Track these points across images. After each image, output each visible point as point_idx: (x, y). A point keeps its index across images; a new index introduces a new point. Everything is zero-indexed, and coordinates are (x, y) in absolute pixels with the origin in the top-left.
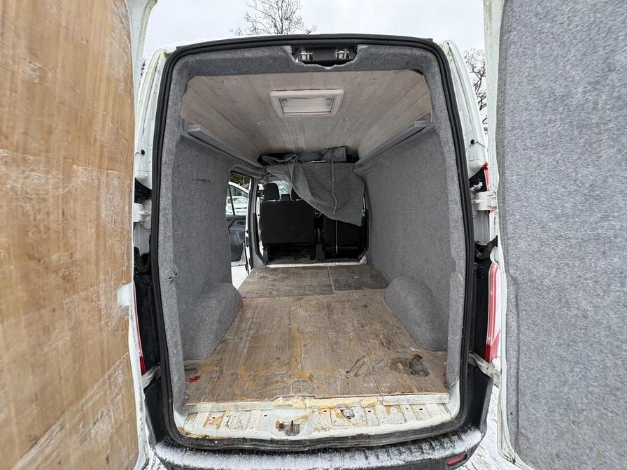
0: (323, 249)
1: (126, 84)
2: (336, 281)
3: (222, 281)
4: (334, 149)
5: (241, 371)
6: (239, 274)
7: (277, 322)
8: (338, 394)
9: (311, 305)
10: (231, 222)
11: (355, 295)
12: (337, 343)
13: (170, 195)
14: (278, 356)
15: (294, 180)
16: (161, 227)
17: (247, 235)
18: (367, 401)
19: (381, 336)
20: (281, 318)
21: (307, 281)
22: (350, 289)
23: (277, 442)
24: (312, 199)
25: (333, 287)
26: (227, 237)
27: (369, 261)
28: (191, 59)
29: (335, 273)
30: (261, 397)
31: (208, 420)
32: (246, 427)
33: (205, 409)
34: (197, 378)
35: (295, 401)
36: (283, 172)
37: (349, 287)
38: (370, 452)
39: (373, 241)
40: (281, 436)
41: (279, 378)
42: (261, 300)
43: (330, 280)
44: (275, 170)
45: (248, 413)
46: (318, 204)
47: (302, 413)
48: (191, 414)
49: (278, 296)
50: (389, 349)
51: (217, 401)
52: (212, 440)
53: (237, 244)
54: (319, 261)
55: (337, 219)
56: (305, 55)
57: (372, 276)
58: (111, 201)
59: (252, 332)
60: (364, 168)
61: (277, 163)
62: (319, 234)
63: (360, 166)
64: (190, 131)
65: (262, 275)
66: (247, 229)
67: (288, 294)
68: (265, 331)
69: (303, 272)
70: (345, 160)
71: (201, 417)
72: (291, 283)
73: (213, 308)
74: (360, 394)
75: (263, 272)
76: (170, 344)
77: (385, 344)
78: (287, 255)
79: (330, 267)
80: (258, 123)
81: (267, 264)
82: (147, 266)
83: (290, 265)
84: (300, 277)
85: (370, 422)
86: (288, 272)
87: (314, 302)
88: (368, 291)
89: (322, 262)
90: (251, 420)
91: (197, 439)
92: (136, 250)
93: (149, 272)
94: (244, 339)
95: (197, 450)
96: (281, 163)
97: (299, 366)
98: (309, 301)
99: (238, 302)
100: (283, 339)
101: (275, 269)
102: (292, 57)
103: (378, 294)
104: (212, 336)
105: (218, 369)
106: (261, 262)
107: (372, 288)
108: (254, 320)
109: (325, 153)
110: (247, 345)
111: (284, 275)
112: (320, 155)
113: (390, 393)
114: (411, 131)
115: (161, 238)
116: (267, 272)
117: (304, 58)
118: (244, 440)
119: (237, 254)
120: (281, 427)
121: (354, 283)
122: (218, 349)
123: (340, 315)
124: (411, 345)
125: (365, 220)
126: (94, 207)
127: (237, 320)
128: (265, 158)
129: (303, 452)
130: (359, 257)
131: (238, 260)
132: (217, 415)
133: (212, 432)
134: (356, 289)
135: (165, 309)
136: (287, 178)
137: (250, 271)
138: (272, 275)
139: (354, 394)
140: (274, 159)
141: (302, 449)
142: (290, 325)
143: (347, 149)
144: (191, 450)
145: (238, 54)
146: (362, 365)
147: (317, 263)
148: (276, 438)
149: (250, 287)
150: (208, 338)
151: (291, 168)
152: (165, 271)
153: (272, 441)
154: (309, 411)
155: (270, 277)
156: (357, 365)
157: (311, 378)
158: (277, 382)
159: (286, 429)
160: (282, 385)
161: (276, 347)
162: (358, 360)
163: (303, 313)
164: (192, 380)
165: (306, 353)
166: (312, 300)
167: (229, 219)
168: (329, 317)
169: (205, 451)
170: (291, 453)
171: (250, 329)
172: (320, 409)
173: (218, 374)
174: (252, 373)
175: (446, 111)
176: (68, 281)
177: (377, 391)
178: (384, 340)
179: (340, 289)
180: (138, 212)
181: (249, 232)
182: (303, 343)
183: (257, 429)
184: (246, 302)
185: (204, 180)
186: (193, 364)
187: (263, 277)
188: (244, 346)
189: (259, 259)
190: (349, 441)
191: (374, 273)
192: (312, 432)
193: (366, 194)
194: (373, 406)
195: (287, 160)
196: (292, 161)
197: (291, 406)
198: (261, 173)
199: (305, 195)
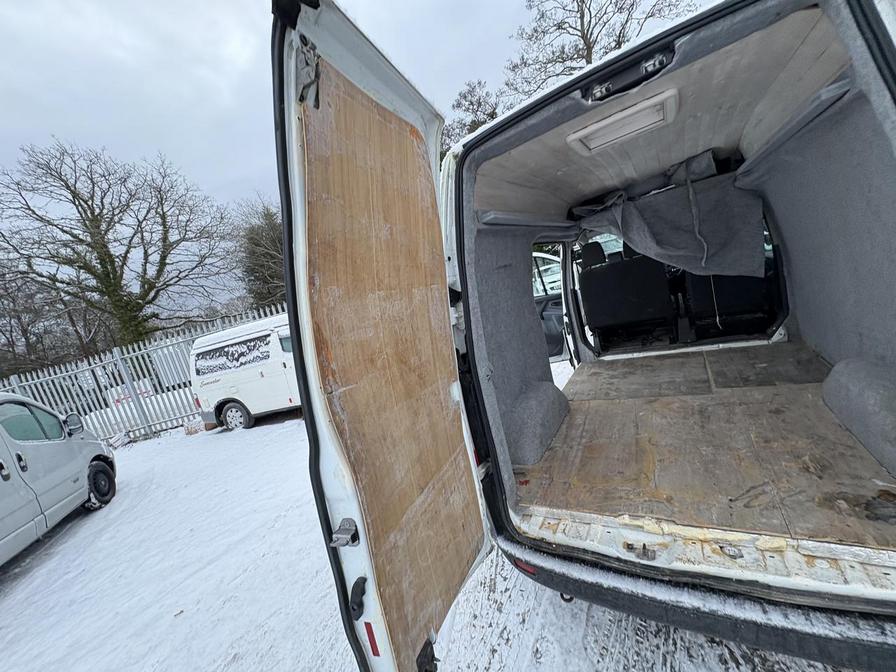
0: (692, 324)
1: (433, 207)
2: (718, 374)
3: (541, 379)
4: (688, 161)
5: (574, 480)
6: (562, 372)
7: (619, 430)
8: (713, 524)
9: (669, 409)
10: (543, 305)
11: (757, 394)
12: (714, 461)
13: (476, 294)
14: (621, 470)
15: (624, 230)
16: (473, 327)
17: (566, 319)
18: (765, 541)
19: (807, 458)
20: (624, 425)
21: (664, 377)
22: (745, 386)
23: (626, 562)
24: (659, 250)
25: (712, 382)
26: (540, 325)
27: (793, 337)
28: (476, 152)
29: (718, 362)
30: (600, 511)
31: (543, 524)
32: (586, 539)
33: (540, 512)
34: (527, 482)
35: (646, 522)
36: (606, 223)
37: (746, 382)
38: (771, 607)
39: (796, 298)
40: (631, 557)
41: (623, 494)
42: (593, 403)
43: (707, 373)
44: (594, 224)
45: (587, 527)
46: (670, 256)
47: (660, 540)
48: (526, 516)
49: (618, 398)
50: (820, 478)
51: (550, 506)
52: (550, 544)
53: (554, 332)
54: (686, 345)
55: (711, 273)
56: (598, 91)
57: (799, 363)
58: (436, 310)
59: (584, 440)
60: (756, 175)
61: (595, 212)
62: (681, 301)
63: (747, 173)
64: (485, 220)
65: (593, 370)
66: (565, 311)
67: (634, 395)
68: (602, 441)
69: (658, 363)
70: (715, 171)
71: (537, 520)
72: (637, 380)
73: (533, 411)
74: (754, 529)
75: (594, 367)
76: (496, 441)
77: (812, 469)
78: (630, 340)
79: (709, 353)
80: (559, 173)
81: (599, 355)
82: (467, 365)
83: (636, 355)
84: (653, 371)
85: (770, 569)
86: (632, 364)
87: (677, 405)
88: (784, 388)
89: (692, 346)
90: (591, 532)
91: (534, 539)
92: (457, 351)
93: (469, 371)
94: (575, 447)
95: (536, 550)
96: (602, 210)
97: (652, 485)
98: (668, 404)
99: (562, 406)
100: (627, 451)
101: (612, 362)
102: (584, 101)
103: (809, 393)
104: (537, 442)
105: (548, 476)
106: (590, 353)
107: (795, 382)
108: (586, 427)
109: (676, 171)
110: (580, 454)
111: (626, 370)
112: (665, 178)
113: (811, 537)
114: (818, 105)
115: (474, 337)
116: (600, 367)
117: (598, 95)
118: (585, 551)
119: (556, 346)
120: (630, 547)
121: (757, 374)
122: (545, 456)
123: (723, 424)
124: (878, 475)
125: (775, 265)
126: (427, 319)
127: (564, 426)
128: (576, 211)
129: (662, 581)
130: (769, 331)
131: (560, 353)
132: (552, 522)
133: (548, 535)
134: (760, 385)
135: (487, 407)
136: (613, 229)
137: (577, 366)
138: (607, 370)
139: (740, 528)
140: (589, 207)
141: (660, 577)
142: (638, 434)
143: (715, 152)
144: (531, 548)
145: (522, 126)
146: (760, 494)
147: (683, 347)
148: (623, 557)
149: (578, 386)
150: (533, 442)
151: (617, 213)
152: (483, 370)
153: (618, 559)
154: (668, 539)
155: (606, 373)
156: (751, 493)
157: (669, 500)
158: (621, 498)
159: (637, 551)
160: (628, 503)
161: (618, 460)
162: (753, 488)
163: (657, 420)
164: (522, 483)
165: (661, 470)
166: (673, 403)
167: (539, 301)
168: (703, 427)
169: (544, 553)
170: (646, 578)
171: (582, 437)
172: (685, 539)
173: (548, 482)
174: (589, 486)
175: (872, 64)
176: (421, 379)
177: (785, 530)
178: (810, 464)
179: (726, 386)
180: (454, 315)
181: (568, 314)
182: (658, 458)
183: (599, 543)
184: (574, 405)
185: (505, 266)
186: (521, 469)
187: (595, 374)
188: (576, 455)
189: (587, 349)
190: (732, 584)
191: (804, 356)
192: (672, 562)
193: (768, 214)
194: (779, 551)
195: (609, 204)
196: (618, 202)
197: (642, 527)
198: (573, 233)
199: (647, 248)
